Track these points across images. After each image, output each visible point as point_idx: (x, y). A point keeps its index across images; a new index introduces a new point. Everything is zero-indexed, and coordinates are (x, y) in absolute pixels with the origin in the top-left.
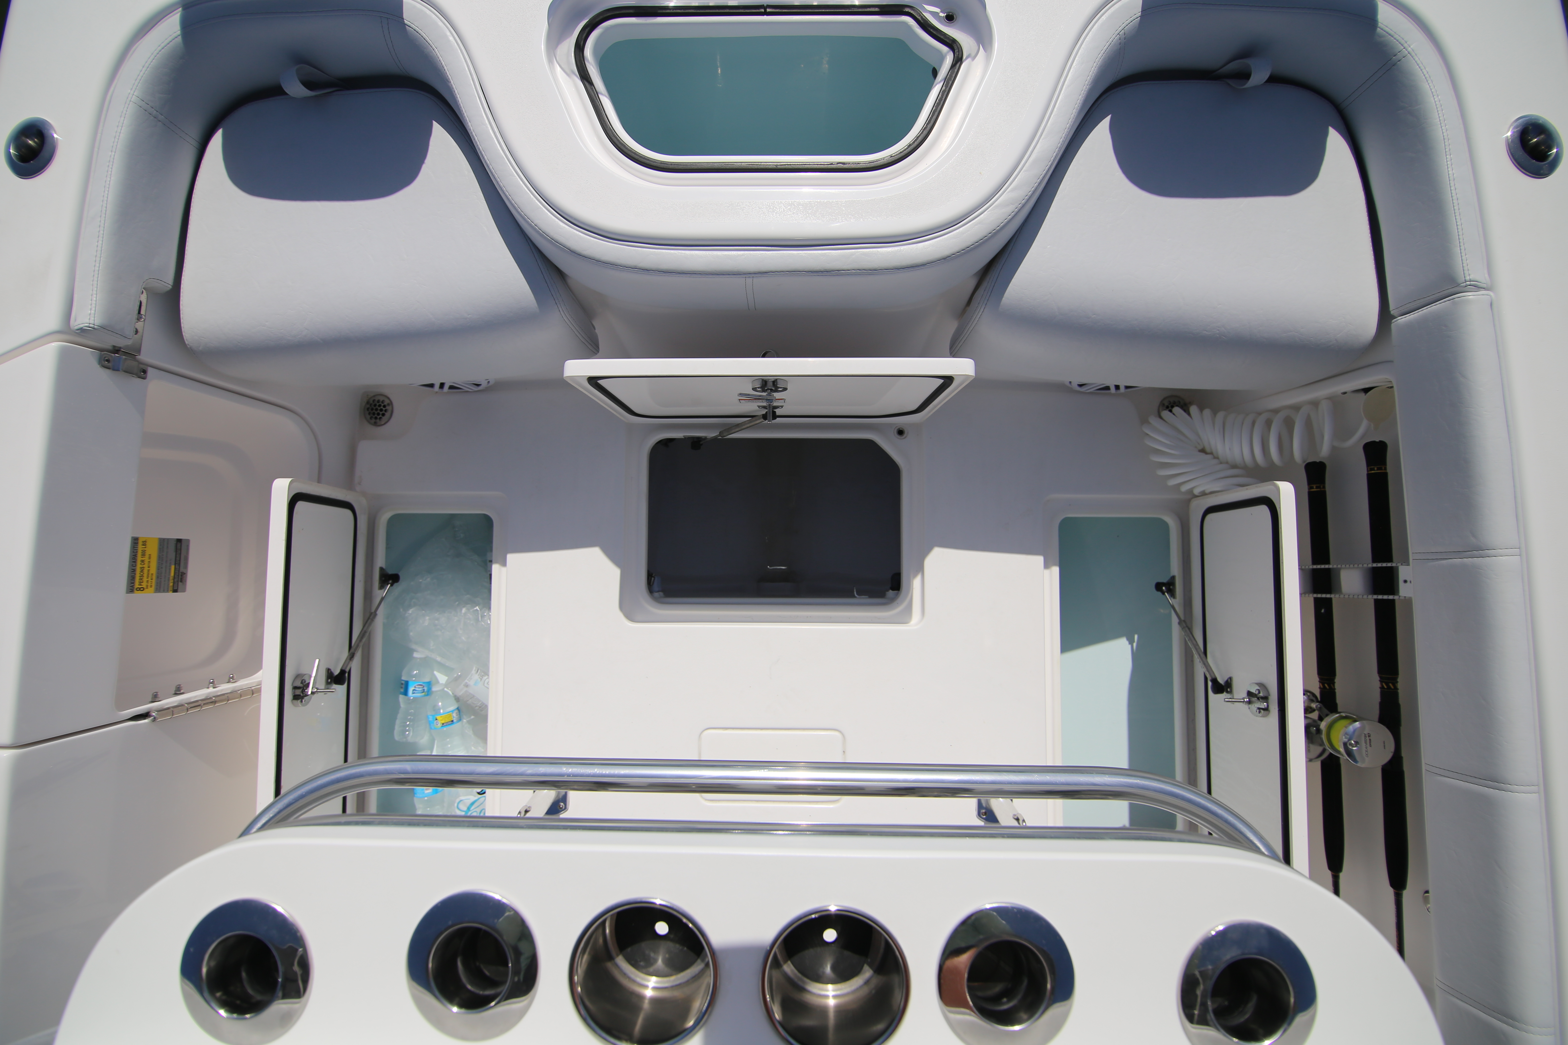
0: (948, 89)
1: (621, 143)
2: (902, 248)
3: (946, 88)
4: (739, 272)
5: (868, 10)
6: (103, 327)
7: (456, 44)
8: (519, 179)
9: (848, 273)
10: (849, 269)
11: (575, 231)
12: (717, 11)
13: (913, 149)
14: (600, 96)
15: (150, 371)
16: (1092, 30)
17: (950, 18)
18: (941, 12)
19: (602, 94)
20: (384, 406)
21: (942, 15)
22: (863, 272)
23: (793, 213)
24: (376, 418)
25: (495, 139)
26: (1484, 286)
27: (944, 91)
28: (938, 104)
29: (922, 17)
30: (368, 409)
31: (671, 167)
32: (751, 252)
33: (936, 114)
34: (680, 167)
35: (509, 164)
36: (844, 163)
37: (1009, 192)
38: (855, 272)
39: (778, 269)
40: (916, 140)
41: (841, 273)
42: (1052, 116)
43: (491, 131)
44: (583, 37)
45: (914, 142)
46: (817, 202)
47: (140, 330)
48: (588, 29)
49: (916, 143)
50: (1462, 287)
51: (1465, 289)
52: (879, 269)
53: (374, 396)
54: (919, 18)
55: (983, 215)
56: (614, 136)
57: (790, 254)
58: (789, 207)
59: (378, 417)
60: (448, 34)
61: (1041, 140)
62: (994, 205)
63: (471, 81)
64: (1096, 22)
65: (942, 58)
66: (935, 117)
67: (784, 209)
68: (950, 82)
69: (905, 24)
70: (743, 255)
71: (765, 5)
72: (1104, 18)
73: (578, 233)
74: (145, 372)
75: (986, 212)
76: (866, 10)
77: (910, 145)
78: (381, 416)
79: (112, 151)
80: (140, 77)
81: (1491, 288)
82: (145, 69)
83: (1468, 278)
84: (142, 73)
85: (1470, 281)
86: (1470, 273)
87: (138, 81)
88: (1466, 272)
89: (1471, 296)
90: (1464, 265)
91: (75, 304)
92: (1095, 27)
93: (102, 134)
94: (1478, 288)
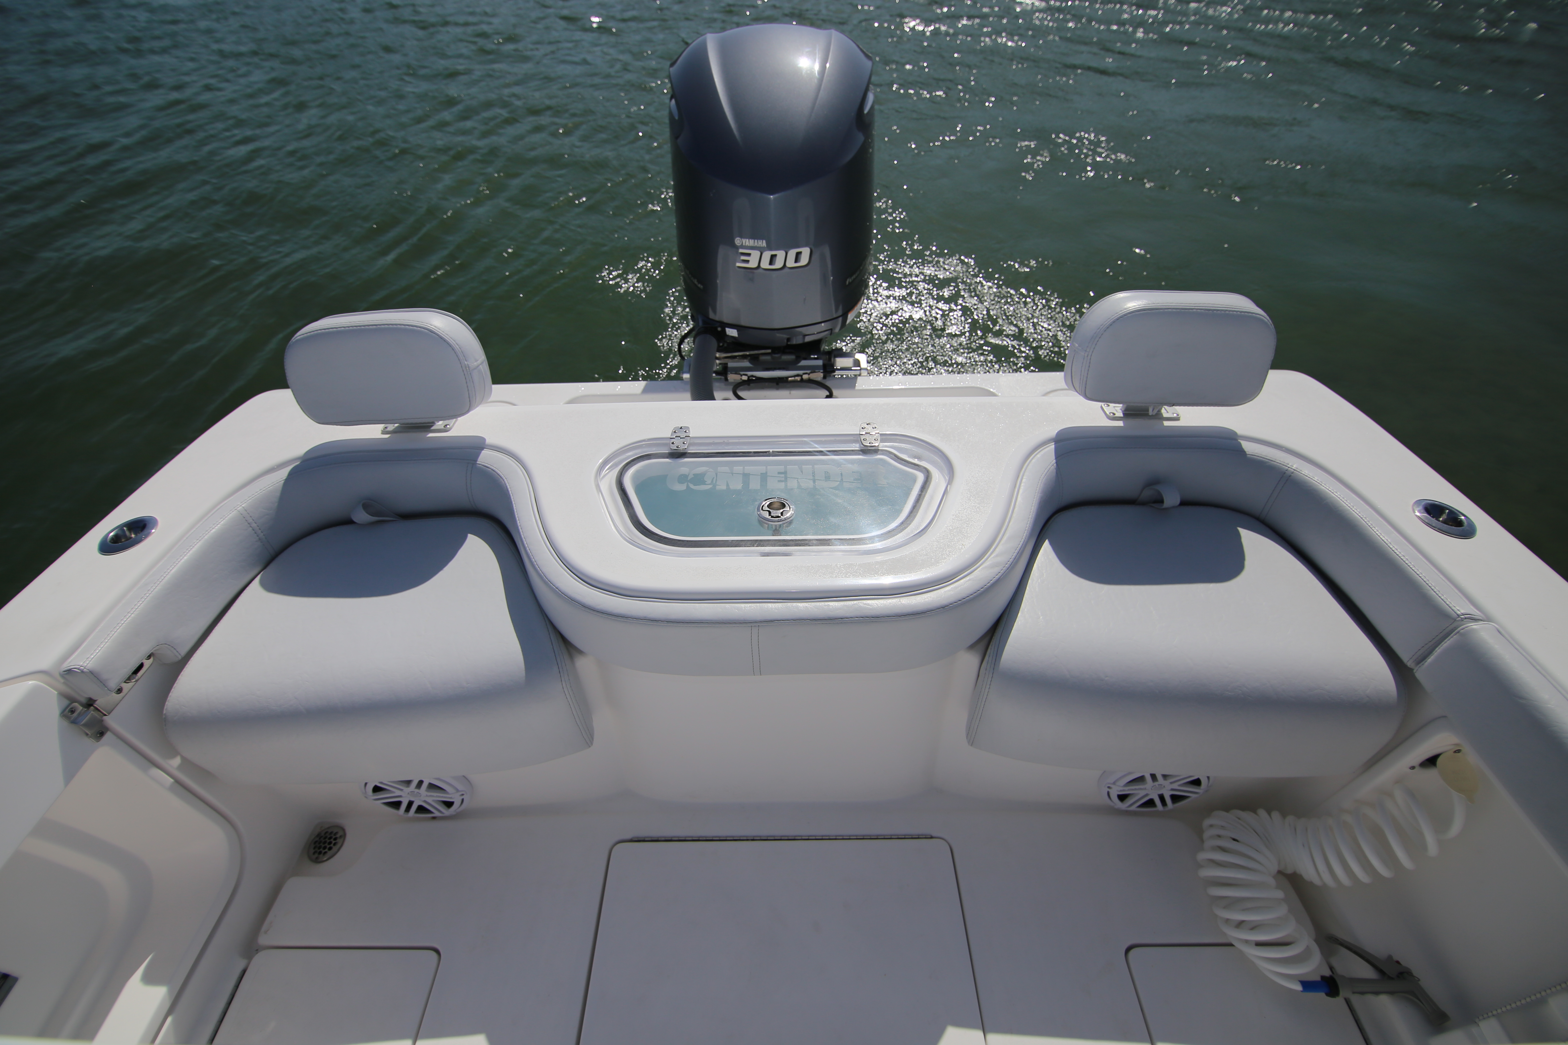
0: (923, 494)
1: (645, 529)
2: (901, 599)
4: (745, 620)
5: (852, 452)
6: (91, 672)
8: (550, 556)
10: (852, 616)
11: (592, 590)
15: (108, 736)
16: (1030, 462)
20: (335, 839)
22: (867, 619)
23: (797, 573)
24: (320, 853)
26: (1481, 618)
27: (921, 495)
28: (917, 503)
30: (315, 842)
32: (758, 604)
35: (544, 546)
38: (858, 618)
39: (785, 617)
41: (844, 621)
42: (1015, 509)
43: (535, 525)
44: (624, 470)
47: (125, 691)
48: (631, 464)
50: (1457, 619)
51: (1463, 622)
52: (881, 616)
53: (329, 828)
54: (893, 456)
55: (972, 575)
56: (639, 523)
57: (794, 605)
58: (792, 569)
59: (323, 851)
62: (981, 567)
63: (528, 495)
64: (1032, 459)
66: (915, 511)
67: (788, 570)
68: (925, 490)
69: (881, 460)
70: (749, 607)
71: (770, 451)
72: (1038, 455)
73: (595, 591)
74: (101, 734)
78: (326, 850)
79: (197, 540)
80: (253, 496)
81: (1488, 619)
82: (261, 491)
83: (1459, 613)
84: (256, 494)
85: (1463, 615)
86: (1458, 609)
87: (250, 498)
88: (1453, 608)
89: (1474, 626)
90: (1448, 603)
91: (80, 650)
92: (1034, 461)
93: (197, 529)
94: (1476, 620)
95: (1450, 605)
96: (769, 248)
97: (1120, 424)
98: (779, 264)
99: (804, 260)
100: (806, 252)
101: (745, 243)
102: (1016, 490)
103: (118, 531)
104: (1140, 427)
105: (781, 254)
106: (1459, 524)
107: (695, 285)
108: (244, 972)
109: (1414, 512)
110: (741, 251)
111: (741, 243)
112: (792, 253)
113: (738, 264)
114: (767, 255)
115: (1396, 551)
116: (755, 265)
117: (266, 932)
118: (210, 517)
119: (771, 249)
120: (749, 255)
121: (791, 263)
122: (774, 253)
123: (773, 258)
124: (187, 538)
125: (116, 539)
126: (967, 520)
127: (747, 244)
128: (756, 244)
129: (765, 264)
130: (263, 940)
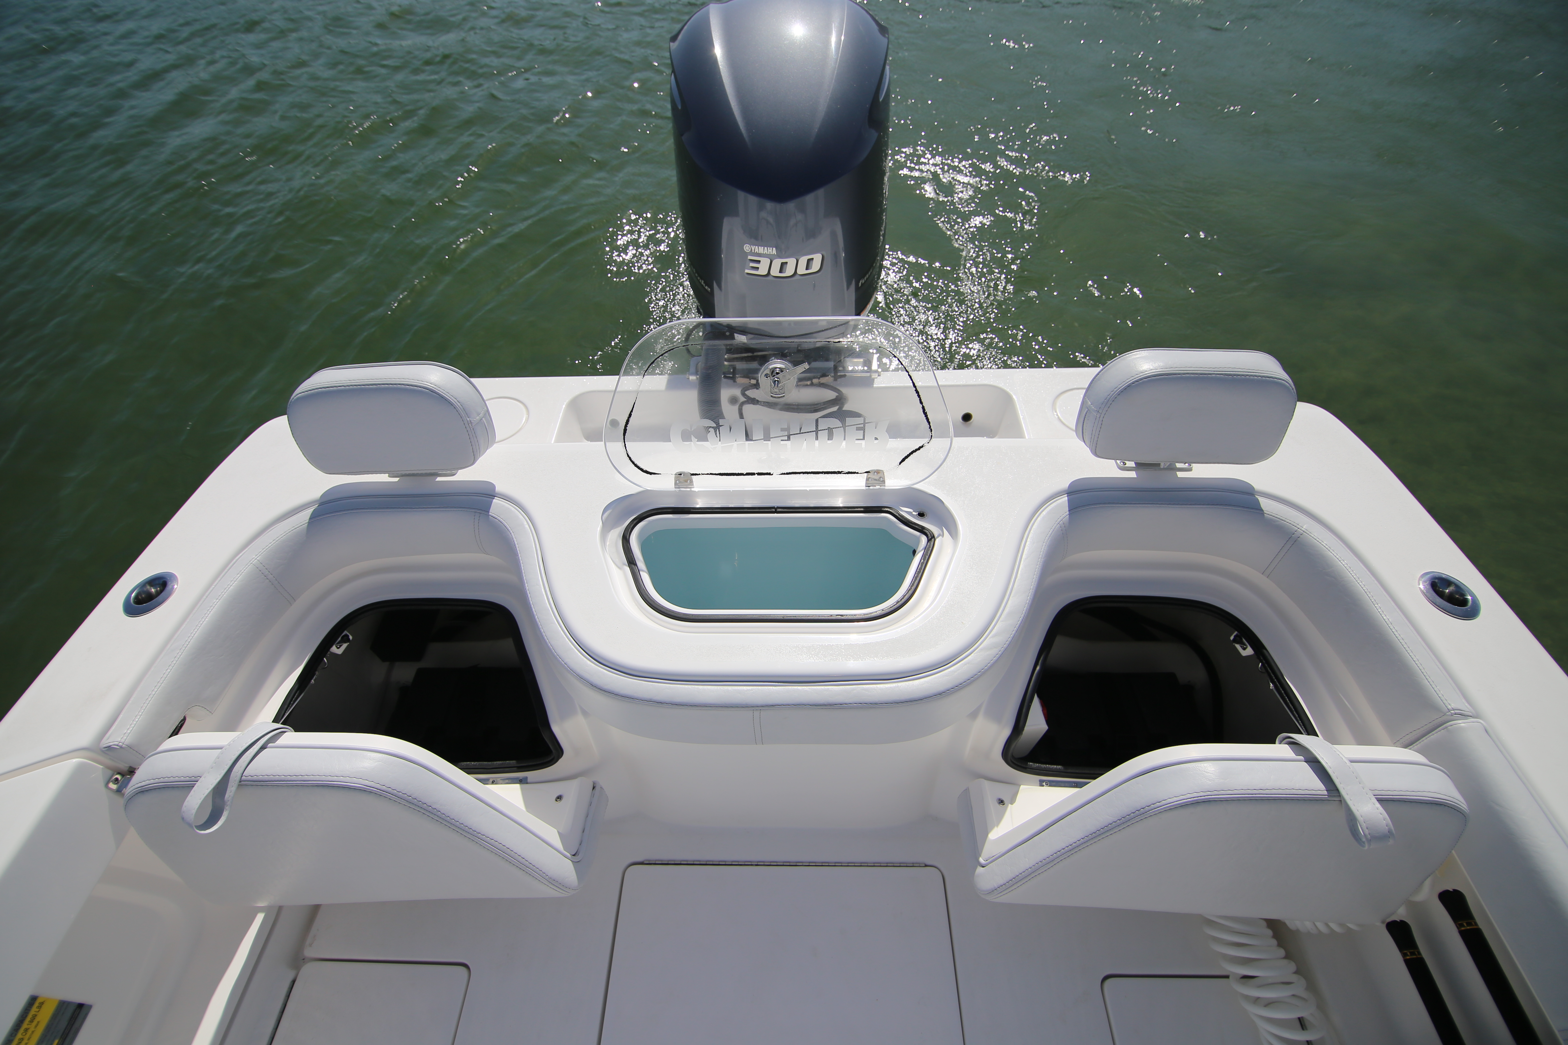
0: (926, 561)
1: (651, 600)
2: (900, 684)
3: (924, 561)
4: (747, 705)
5: (856, 509)
6: (130, 747)
7: (529, 530)
8: (559, 626)
9: (850, 706)
10: (851, 702)
11: (600, 668)
12: (738, 510)
13: (901, 605)
14: (641, 573)
16: (1037, 521)
17: (921, 515)
18: (914, 511)
19: (643, 571)
21: (914, 513)
22: (865, 706)
23: (798, 654)
25: (545, 596)
26: (1470, 714)
27: (923, 563)
28: (919, 572)
29: (899, 514)
31: (692, 617)
32: (760, 687)
33: (918, 579)
34: (700, 618)
35: (552, 615)
36: (842, 616)
37: (990, 638)
38: (857, 706)
39: (785, 703)
40: (903, 598)
41: (843, 706)
42: (1017, 580)
43: (543, 590)
44: (631, 527)
45: (901, 599)
46: (819, 645)
48: (636, 521)
49: (903, 601)
50: (1447, 715)
51: (1452, 717)
52: (879, 702)
54: (897, 515)
55: (970, 656)
56: (646, 594)
57: (795, 689)
58: (794, 649)
60: (526, 523)
61: (1011, 597)
62: (979, 648)
63: (536, 555)
64: (1039, 516)
65: (918, 541)
66: (917, 582)
67: (789, 651)
68: (927, 557)
70: (752, 690)
71: (776, 507)
72: (1044, 513)
73: (602, 670)
75: (972, 655)
76: (854, 510)
77: (898, 602)
79: (217, 599)
80: (267, 547)
81: (1476, 716)
82: (274, 542)
83: (1449, 707)
84: (270, 545)
85: (1454, 710)
86: (1450, 703)
87: (265, 550)
88: (1445, 701)
89: (1462, 723)
90: (1440, 695)
91: (116, 723)
92: (1039, 519)
93: (215, 586)
94: (1464, 716)
95: (1442, 698)
96: (779, 256)
97: (1133, 474)
98: (789, 271)
99: (816, 266)
100: (817, 258)
101: (754, 251)
102: (1020, 555)
103: (139, 589)
104: (1152, 480)
105: (791, 262)
106: (1463, 602)
107: (703, 285)
108: (294, 982)
109: (1419, 584)
110: (750, 257)
111: (750, 250)
112: (803, 261)
113: (747, 271)
114: (777, 263)
115: (1396, 633)
116: (765, 273)
117: (310, 945)
118: (227, 572)
119: (781, 257)
120: (759, 262)
121: (802, 270)
122: (784, 260)
123: (783, 265)
124: (207, 597)
125: (139, 600)
126: (969, 592)
127: (757, 250)
128: (766, 251)
129: (775, 272)
130: (309, 953)
